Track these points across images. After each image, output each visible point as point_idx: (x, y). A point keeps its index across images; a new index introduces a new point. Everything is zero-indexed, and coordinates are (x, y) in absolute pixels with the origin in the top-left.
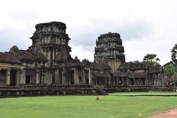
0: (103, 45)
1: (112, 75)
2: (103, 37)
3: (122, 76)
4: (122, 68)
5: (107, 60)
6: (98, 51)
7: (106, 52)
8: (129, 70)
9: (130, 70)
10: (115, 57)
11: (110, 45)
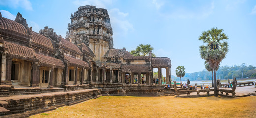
0: (82, 19)
1: (94, 65)
2: (83, 9)
3: (111, 67)
4: (110, 55)
5: (89, 41)
6: (73, 28)
7: (87, 28)
8: (122, 59)
9: (124, 60)
10: (101, 38)
11: (93, 20)
